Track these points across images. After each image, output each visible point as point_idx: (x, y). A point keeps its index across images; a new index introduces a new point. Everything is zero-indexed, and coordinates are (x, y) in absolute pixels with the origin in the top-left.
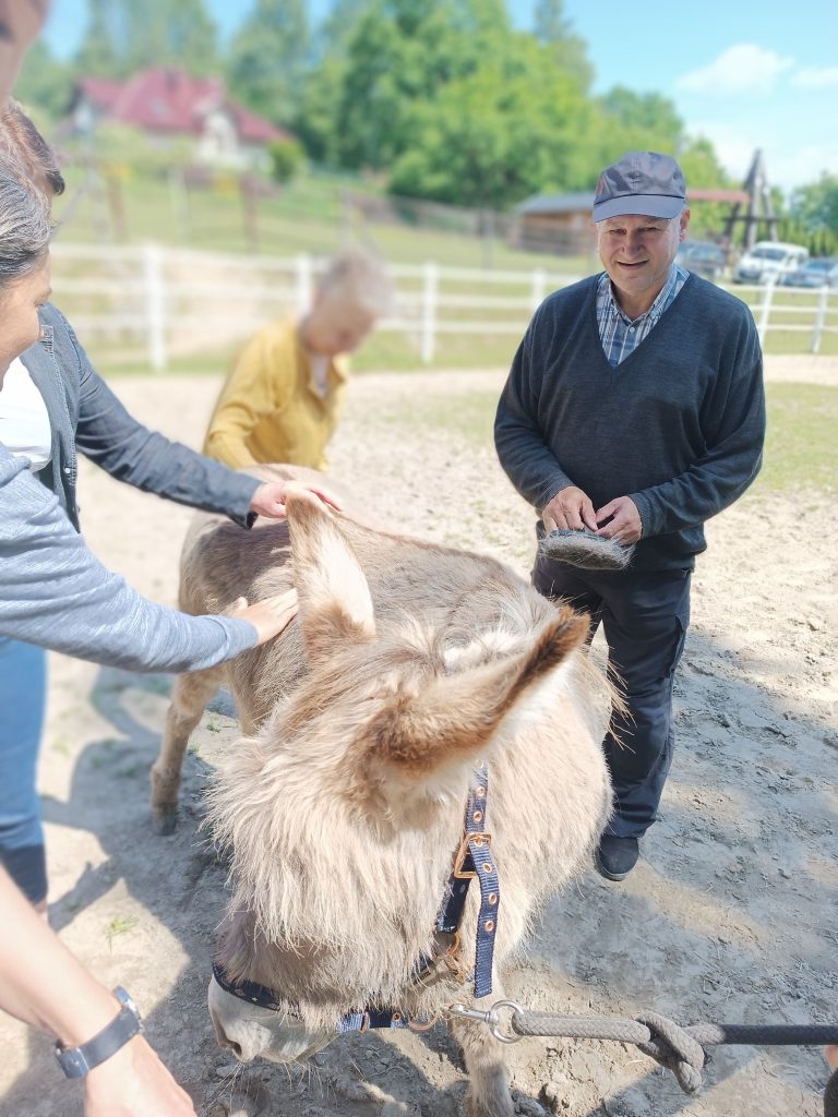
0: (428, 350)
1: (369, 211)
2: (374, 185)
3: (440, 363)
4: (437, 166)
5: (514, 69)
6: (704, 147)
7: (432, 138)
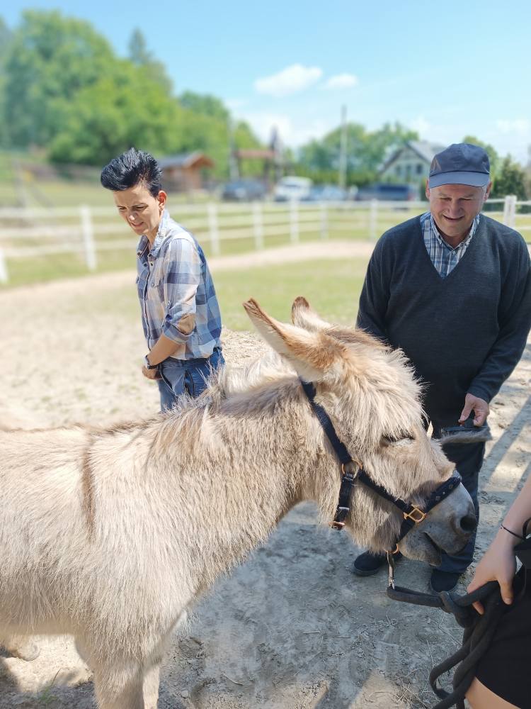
0: (92, 262)
1: (37, 174)
2: (39, 157)
3: (101, 269)
4: (81, 143)
5: (121, 82)
6: (244, 126)
7: (75, 125)
